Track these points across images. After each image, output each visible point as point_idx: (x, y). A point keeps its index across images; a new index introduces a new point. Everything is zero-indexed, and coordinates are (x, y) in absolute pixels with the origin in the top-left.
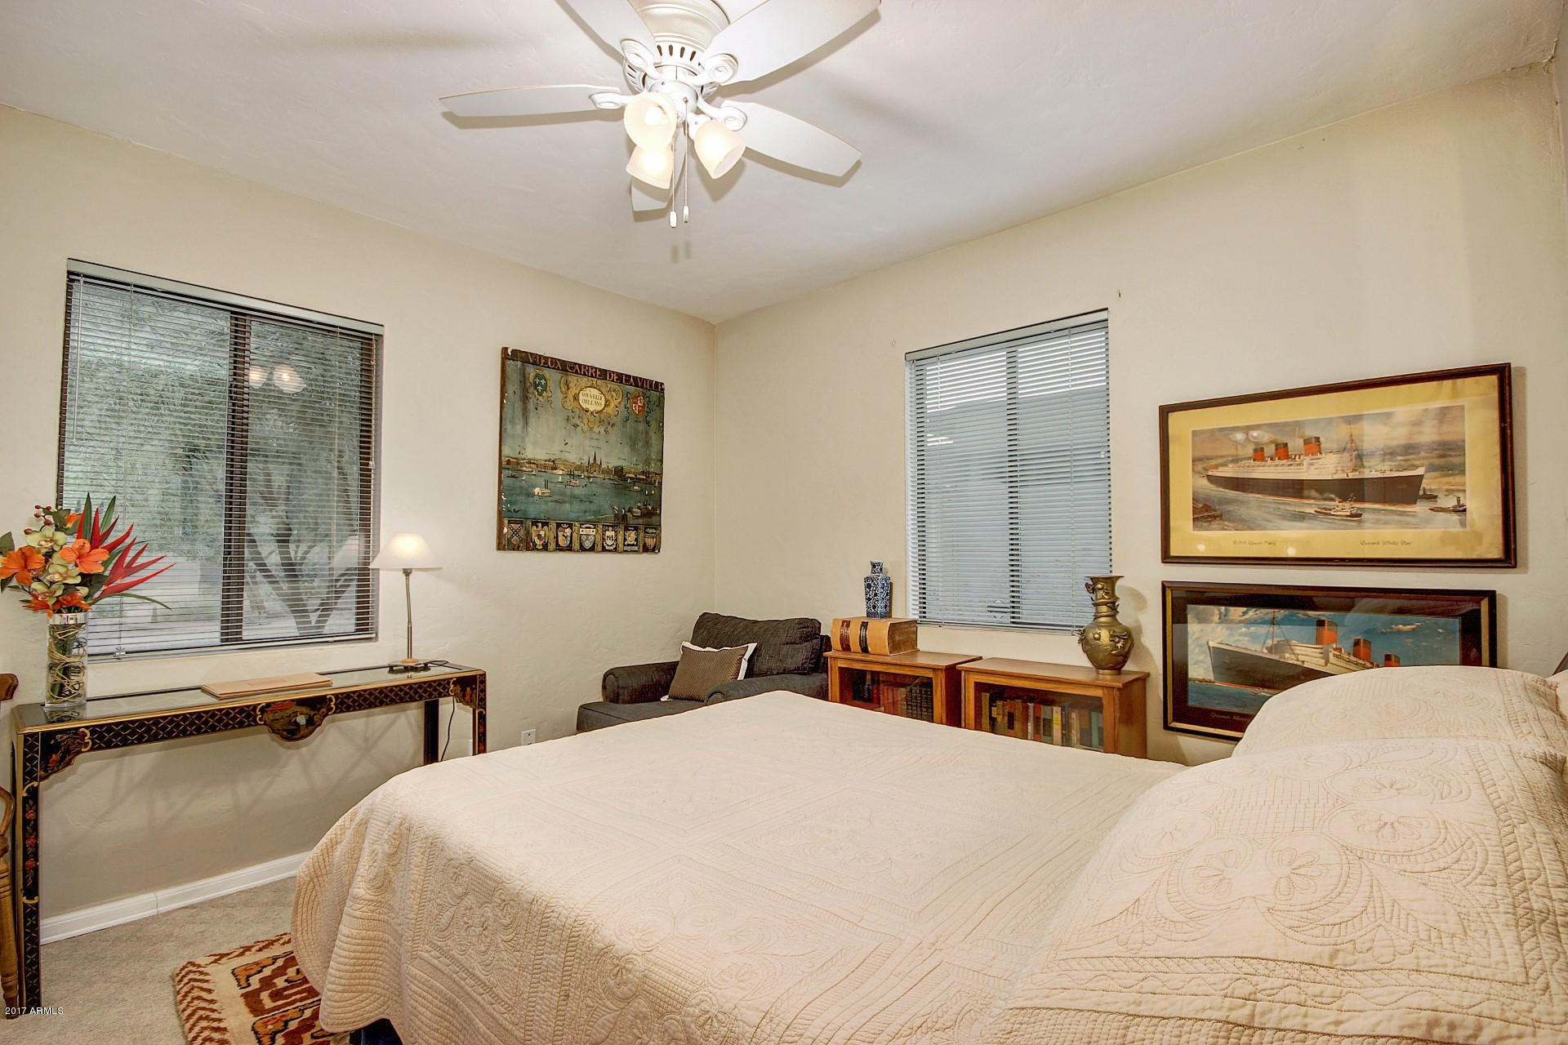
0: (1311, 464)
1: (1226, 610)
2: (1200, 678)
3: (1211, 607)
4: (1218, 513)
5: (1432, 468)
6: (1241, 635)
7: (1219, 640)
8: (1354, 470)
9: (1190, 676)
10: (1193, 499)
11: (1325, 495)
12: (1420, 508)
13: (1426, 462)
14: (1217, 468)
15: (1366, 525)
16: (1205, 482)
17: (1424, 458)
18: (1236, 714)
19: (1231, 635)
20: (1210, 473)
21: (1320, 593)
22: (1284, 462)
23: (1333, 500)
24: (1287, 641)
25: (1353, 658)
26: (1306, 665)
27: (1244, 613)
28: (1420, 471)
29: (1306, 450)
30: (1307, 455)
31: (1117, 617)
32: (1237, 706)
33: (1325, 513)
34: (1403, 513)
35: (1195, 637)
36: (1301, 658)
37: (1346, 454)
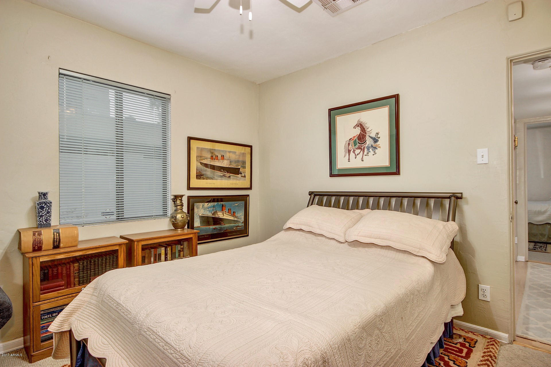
0: (222, 162)
1: (204, 204)
2: (197, 226)
3: (200, 203)
4: (202, 174)
5: (242, 167)
6: (207, 211)
7: (201, 214)
8: (230, 165)
9: (194, 226)
10: (196, 169)
11: (225, 171)
12: (239, 176)
13: (241, 165)
14: (202, 160)
15: (231, 179)
16: (199, 164)
17: (240, 164)
18: (205, 235)
19: (205, 211)
20: (201, 161)
21: (224, 197)
22: (217, 161)
23: (226, 172)
24: (216, 211)
25: (228, 214)
26: (220, 217)
27: (208, 204)
28: (239, 167)
29: (221, 158)
30: (221, 160)
31: (183, 210)
32: (206, 233)
33: (224, 176)
34: (237, 177)
35: (196, 213)
36: (219, 215)
37: (228, 161)
